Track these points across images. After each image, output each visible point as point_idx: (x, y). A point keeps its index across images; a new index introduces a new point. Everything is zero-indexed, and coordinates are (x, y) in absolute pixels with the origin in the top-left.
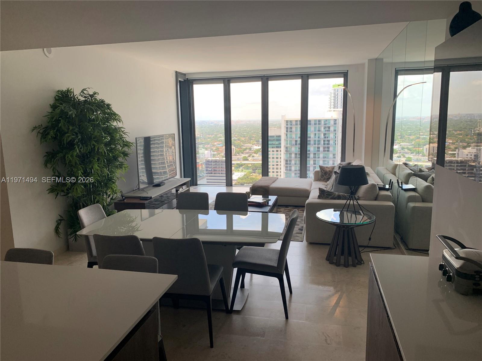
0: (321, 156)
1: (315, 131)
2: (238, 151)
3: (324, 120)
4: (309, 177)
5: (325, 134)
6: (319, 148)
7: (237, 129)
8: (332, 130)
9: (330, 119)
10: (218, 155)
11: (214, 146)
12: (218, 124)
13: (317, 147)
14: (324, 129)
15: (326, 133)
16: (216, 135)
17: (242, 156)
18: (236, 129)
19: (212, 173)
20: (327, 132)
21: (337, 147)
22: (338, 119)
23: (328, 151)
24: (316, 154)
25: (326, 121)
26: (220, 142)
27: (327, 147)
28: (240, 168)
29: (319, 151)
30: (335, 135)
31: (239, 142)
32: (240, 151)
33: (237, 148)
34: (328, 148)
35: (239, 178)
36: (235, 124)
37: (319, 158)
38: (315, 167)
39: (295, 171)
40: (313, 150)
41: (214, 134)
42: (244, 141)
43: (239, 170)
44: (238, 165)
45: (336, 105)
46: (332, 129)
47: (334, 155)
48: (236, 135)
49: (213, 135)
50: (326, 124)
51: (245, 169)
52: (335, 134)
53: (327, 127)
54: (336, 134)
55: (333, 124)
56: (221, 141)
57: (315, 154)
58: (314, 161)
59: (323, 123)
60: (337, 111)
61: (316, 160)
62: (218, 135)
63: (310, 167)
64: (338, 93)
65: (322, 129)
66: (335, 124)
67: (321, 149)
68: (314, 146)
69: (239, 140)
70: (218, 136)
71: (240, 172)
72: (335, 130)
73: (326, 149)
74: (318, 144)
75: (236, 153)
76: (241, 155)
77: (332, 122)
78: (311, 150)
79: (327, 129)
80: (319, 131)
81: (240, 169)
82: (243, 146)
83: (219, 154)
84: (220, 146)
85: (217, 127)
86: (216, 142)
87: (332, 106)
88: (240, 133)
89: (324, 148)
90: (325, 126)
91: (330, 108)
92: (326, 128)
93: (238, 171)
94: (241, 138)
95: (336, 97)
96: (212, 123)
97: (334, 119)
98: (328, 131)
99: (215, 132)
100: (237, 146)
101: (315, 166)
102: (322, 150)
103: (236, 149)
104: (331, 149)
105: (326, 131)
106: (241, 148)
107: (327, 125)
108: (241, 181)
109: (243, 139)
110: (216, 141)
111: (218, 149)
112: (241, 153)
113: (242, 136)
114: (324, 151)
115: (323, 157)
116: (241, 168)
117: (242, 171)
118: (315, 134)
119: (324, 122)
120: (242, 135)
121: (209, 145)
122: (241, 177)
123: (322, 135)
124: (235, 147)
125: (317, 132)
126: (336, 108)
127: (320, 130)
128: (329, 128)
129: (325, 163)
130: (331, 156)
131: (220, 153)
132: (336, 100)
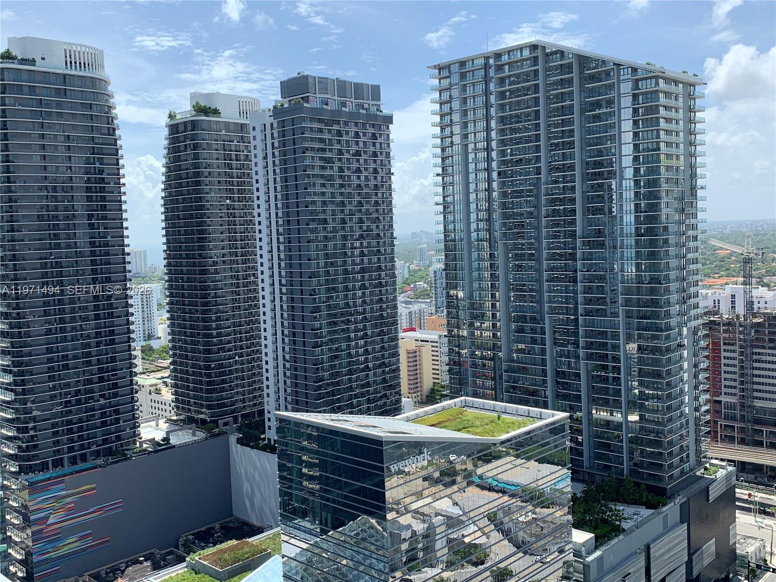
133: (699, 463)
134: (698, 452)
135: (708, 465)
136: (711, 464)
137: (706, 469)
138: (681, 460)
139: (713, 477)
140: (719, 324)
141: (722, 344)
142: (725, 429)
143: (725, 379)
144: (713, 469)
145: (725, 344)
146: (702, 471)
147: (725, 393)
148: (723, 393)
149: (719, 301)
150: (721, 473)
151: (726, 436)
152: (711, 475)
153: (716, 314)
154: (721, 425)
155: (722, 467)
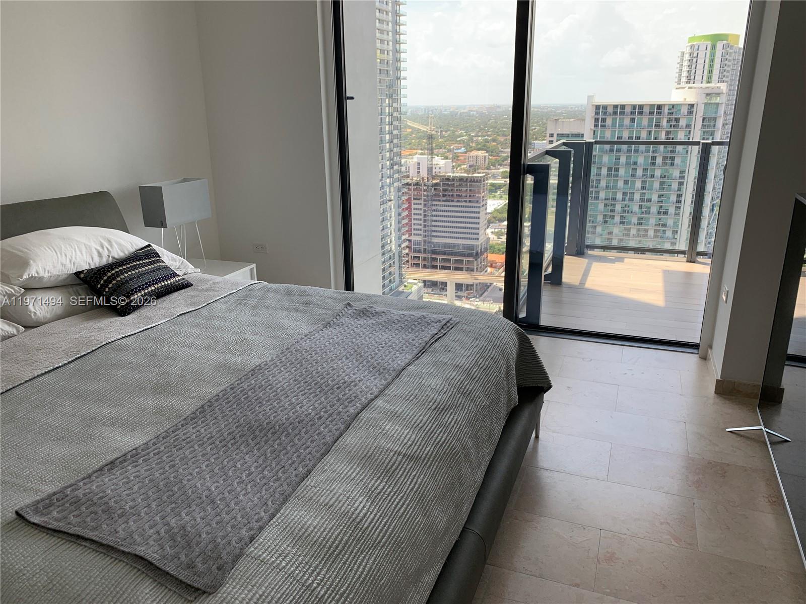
0: (658, 173)
1: (650, 125)
2: (493, 161)
3: (669, 105)
4: (632, 212)
5: (668, 131)
6: (654, 158)
7: (491, 121)
8: (682, 126)
9: (680, 103)
10: (457, 169)
11: (450, 151)
12: (458, 112)
13: (652, 157)
14: (667, 122)
15: (671, 131)
16: (454, 132)
17: (501, 170)
18: (489, 121)
19: (452, 201)
20: (672, 129)
21: (689, 158)
22: (697, 105)
23: (672, 164)
24: (648, 169)
25: (673, 107)
26: (460, 143)
27: (670, 157)
28: (497, 192)
29: (654, 164)
30: (687, 134)
31: (494, 145)
32: (496, 161)
33: (492, 155)
34: (673, 159)
35: (496, 210)
36: (486, 112)
37: (652, 176)
38: (643, 193)
39: (605, 199)
40: (642, 162)
41: (449, 130)
42: (504, 142)
43: (495, 196)
44: (494, 187)
45: (692, 77)
46: (683, 122)
47: (682, 172)
48: (488, 132)
49: (449, 132)
50: (672, 113)
51: (505, 194)
52: (688, 132)
53: (674, 119)
54: (690, 132)
55: (686, 113)
56: (462, 142)
57: (645, 170)
58: (644, 182)
59: (666, 110)
60: (695, 88)
61: (646, 181)
62: (457, 131)
63: (634, 193)
64: (698, 54)
65: (664, 123)
66: (690, 113)
67: (659, 160)
68: (646, 154)
69: (494, 140)
70: (457, 133)
71: (498, 199)
72: (688, 126)
73: (669, 162)
74: (653, 152)
75: (488, 164)
76: (499, 169)
77: (685, 110)
78: (638, 163)
79: (673, 123)
80: (657, 126)
81: (497, 194)
82: (502, 151)
83: (459, 166)
84: (459, 151)
85: (454, 116)
86: (453, 144)
87: (684, 79)
88: (496, 128)
89: (665, 158)
90: (670, 118)
91: (679, 82)
92: (672, 120)
93: (493, 197)
94: (498, 137)
95: (695, 60)
96: (446, 110)
97: (689, 105)
98: (674, 126)
99: (451, 127)
100: (492, 152)
101: (644, 191)
102: (661, 163)
103: (489, 158)
104: (677, 161)
105: (671, 126)
106: (497, 156)
107: (674, 116)
108: (499, 216)
109: (502, 140)
110: (454, 142)
111: (458, 157)
112: (499, 165)
113: (500, 133)
114: (664, 164)
115: (661, 176)
116: (499, 192)
117: (501, 197)
118: (650, 131)
119: (669, 109)
120: (501, 131)
121: (441, 150)
122: (498, 208)
123: (664, 133)
124: (487, 154)
125: (653, 129)
126: (692, 82)
127: (659, 125)
128: (677, 120)
129: (664, 188)
130: (676, 173)
131: (461, 165)
132: (694, 66)
133: (401, 282)
134: (401, 275)
135: (406, 284)
136: (408, 283)
137: (405, 286)
138: (390, 281)
139: (410, 291)
140: (410, 185)
141: (412, 199)
142: (413, 259)
143: (414, 224)
144: (410, 285)
145: (414, 199)
146: (403, 287)
147: (414, 234)
148: (413, 234)
149: (409, 167)
150: (415, 288)
151: (414, 264)
152: (408, 290)
153: (409, 177)
154: (411, 256)
155: (415, 284)
